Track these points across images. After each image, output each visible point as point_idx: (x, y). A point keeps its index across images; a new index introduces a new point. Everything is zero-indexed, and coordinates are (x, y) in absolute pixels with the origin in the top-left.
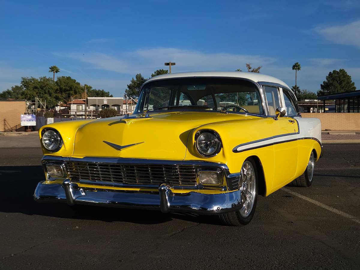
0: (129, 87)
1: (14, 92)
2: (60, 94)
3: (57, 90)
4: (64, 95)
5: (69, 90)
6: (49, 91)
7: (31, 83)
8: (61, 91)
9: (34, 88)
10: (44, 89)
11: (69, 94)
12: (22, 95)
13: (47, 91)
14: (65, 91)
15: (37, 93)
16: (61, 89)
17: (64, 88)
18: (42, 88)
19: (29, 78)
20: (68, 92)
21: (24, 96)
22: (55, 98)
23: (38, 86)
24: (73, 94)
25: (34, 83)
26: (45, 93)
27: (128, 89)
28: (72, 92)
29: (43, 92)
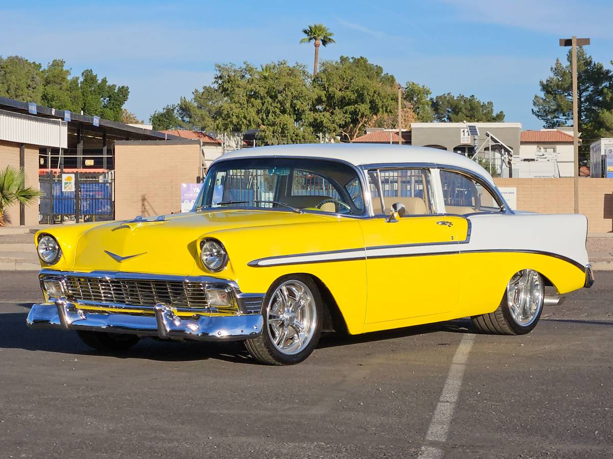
0: (546, 88)
1: (200, 108)
2: (327, 114)
3: (319, 101)
4: (340, 116)
5: (356, 102)
6: (293, 106)
7: (243, 83)
8: (331, 103)
9: (250, 97)
10: (280, 97)
11: (354, 113)
12: (215, 119)
13: (288, 105)
14: (343, 103)
15: (258, 112)
16: (330, 97)
17: (339, 94)
18: (274, 97)
19: (237, 68)
20: (351, 108)
21: (220, 121)
22: (311, 125)
23: (262, 92)
24: (367, 112)
25: (251, 82)
26: (284, 112)
27: (542, 94)
28: (364, 108)
29: (275, 107)
